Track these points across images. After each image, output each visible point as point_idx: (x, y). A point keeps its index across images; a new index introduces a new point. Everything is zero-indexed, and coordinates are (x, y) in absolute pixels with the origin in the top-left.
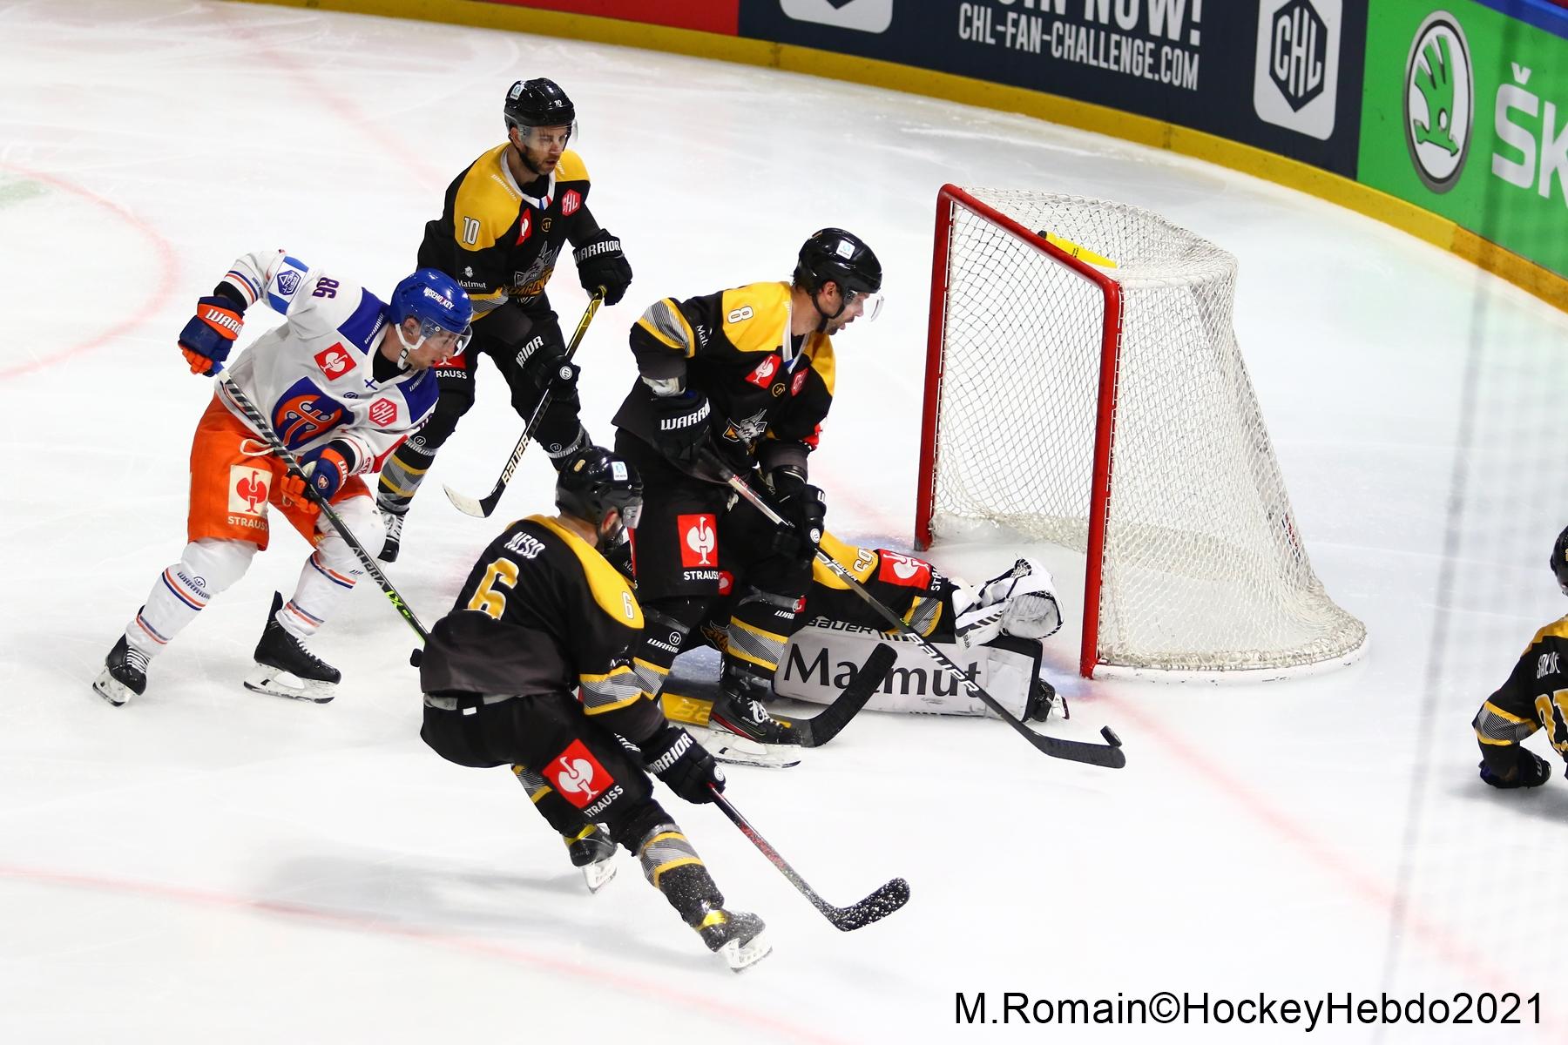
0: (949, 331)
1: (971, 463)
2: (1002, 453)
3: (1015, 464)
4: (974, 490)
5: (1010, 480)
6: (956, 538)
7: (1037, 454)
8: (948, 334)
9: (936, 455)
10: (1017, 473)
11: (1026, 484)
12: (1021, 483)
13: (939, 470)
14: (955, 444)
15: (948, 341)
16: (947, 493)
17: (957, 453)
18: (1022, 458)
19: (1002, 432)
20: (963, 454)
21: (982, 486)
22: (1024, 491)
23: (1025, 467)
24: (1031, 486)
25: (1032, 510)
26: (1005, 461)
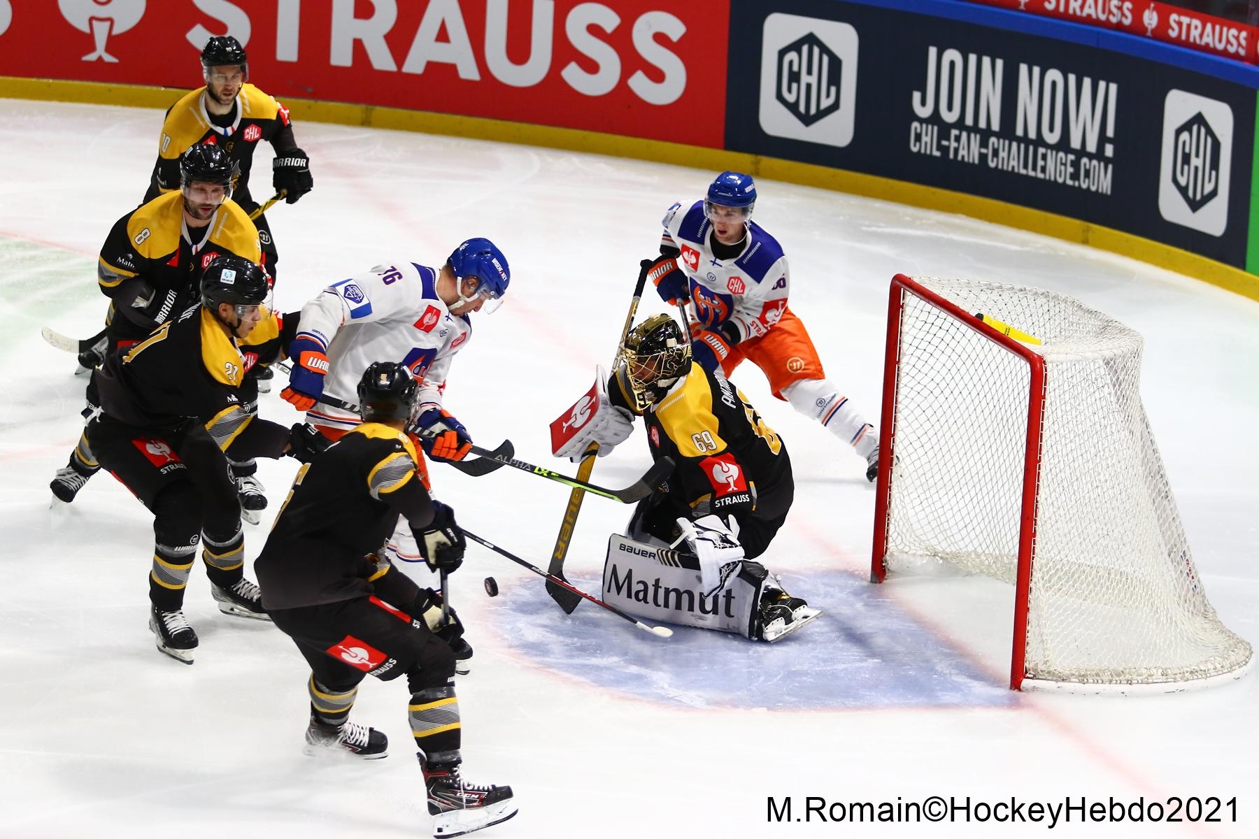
0: (900, 398)
1: (918, 509)
2: (945, 500)
3: (956, 509)
4: (921, 531)
5: (952, 522)
6: (907, 572)
7: (975, 501)
8: (899, 399)
9: (889, 502)
10: (958, 517)
11: (966, 526)
12: (961, 525)
13: (892, 515)
14: (905, 493)
15: (899, 406)
16: (899, 534)
17: (907, 500)
18: (962, 504)
19: (945, 483)
20: (912, 501)
21: (927, 528)
22: (964, 532)
23: (964, 512)
24: (970, 527)
25: (970, 548)
26: (947, 507)
